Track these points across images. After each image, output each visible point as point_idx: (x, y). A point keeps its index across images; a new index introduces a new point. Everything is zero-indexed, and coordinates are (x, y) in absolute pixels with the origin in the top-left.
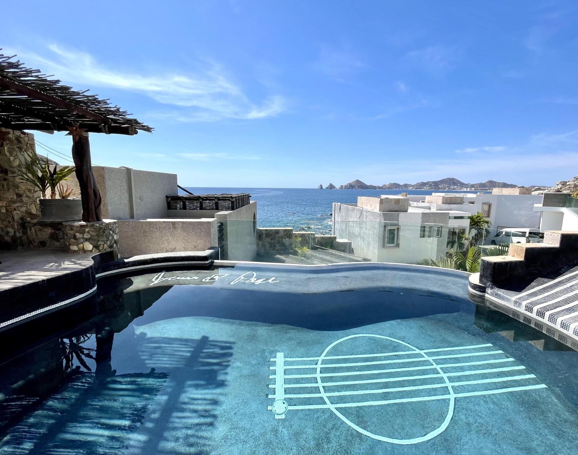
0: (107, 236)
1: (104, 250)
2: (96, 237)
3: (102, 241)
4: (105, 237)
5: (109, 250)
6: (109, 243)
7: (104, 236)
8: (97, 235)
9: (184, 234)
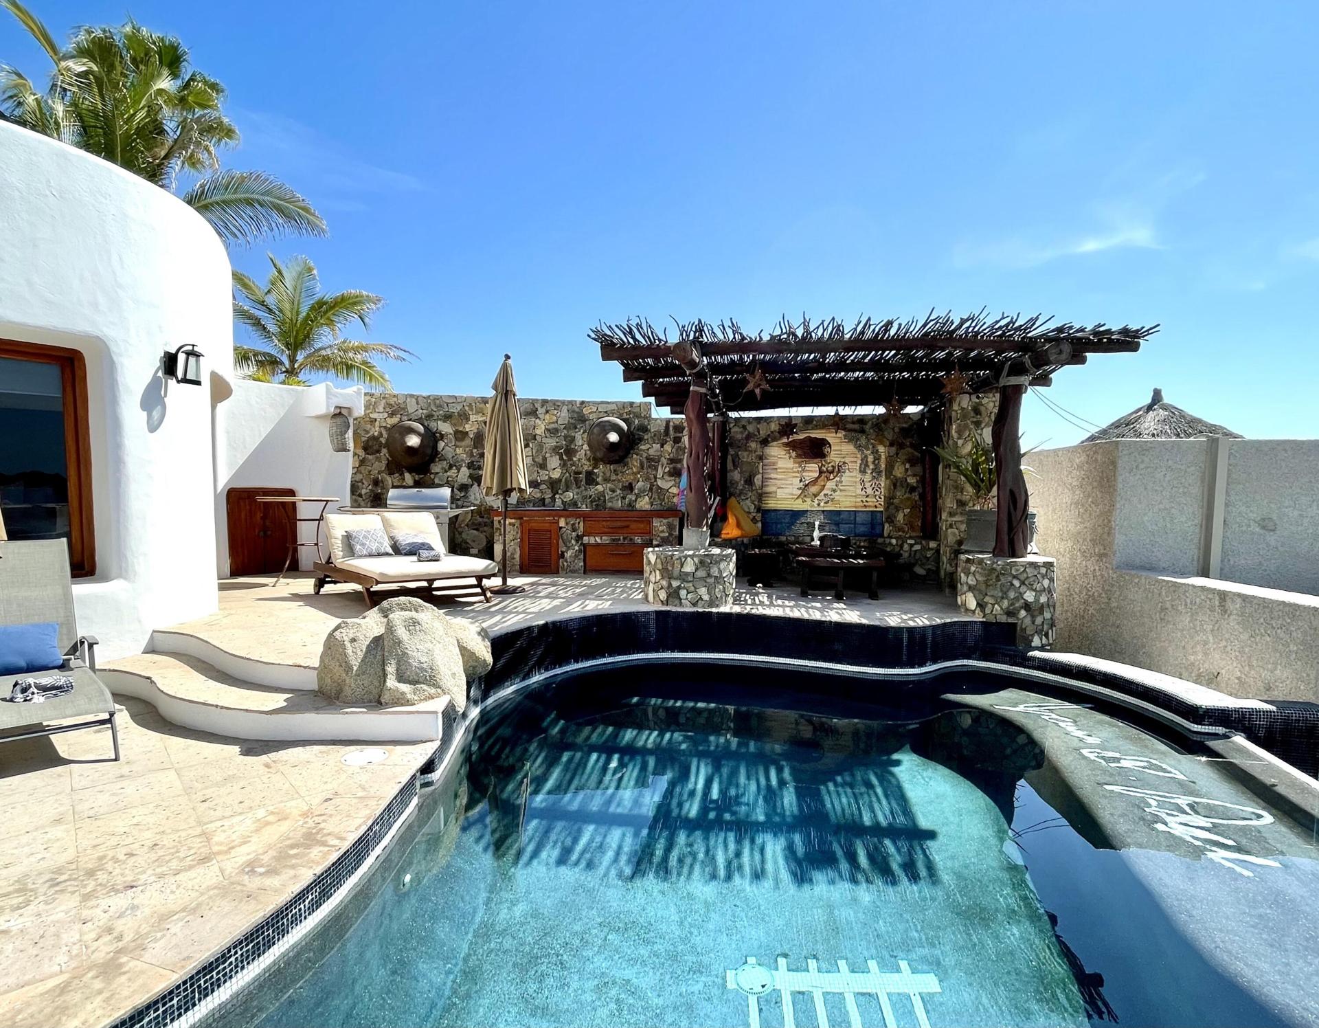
0: (1004, 589)
1: (994, 617)
2: (983, 587)
3: (992, 596)
4: (999, 590)
5: (1003, 619)
6: (1005, 603)
7: (998, 586)
8: (986, 582)
9: (1245, 636)
